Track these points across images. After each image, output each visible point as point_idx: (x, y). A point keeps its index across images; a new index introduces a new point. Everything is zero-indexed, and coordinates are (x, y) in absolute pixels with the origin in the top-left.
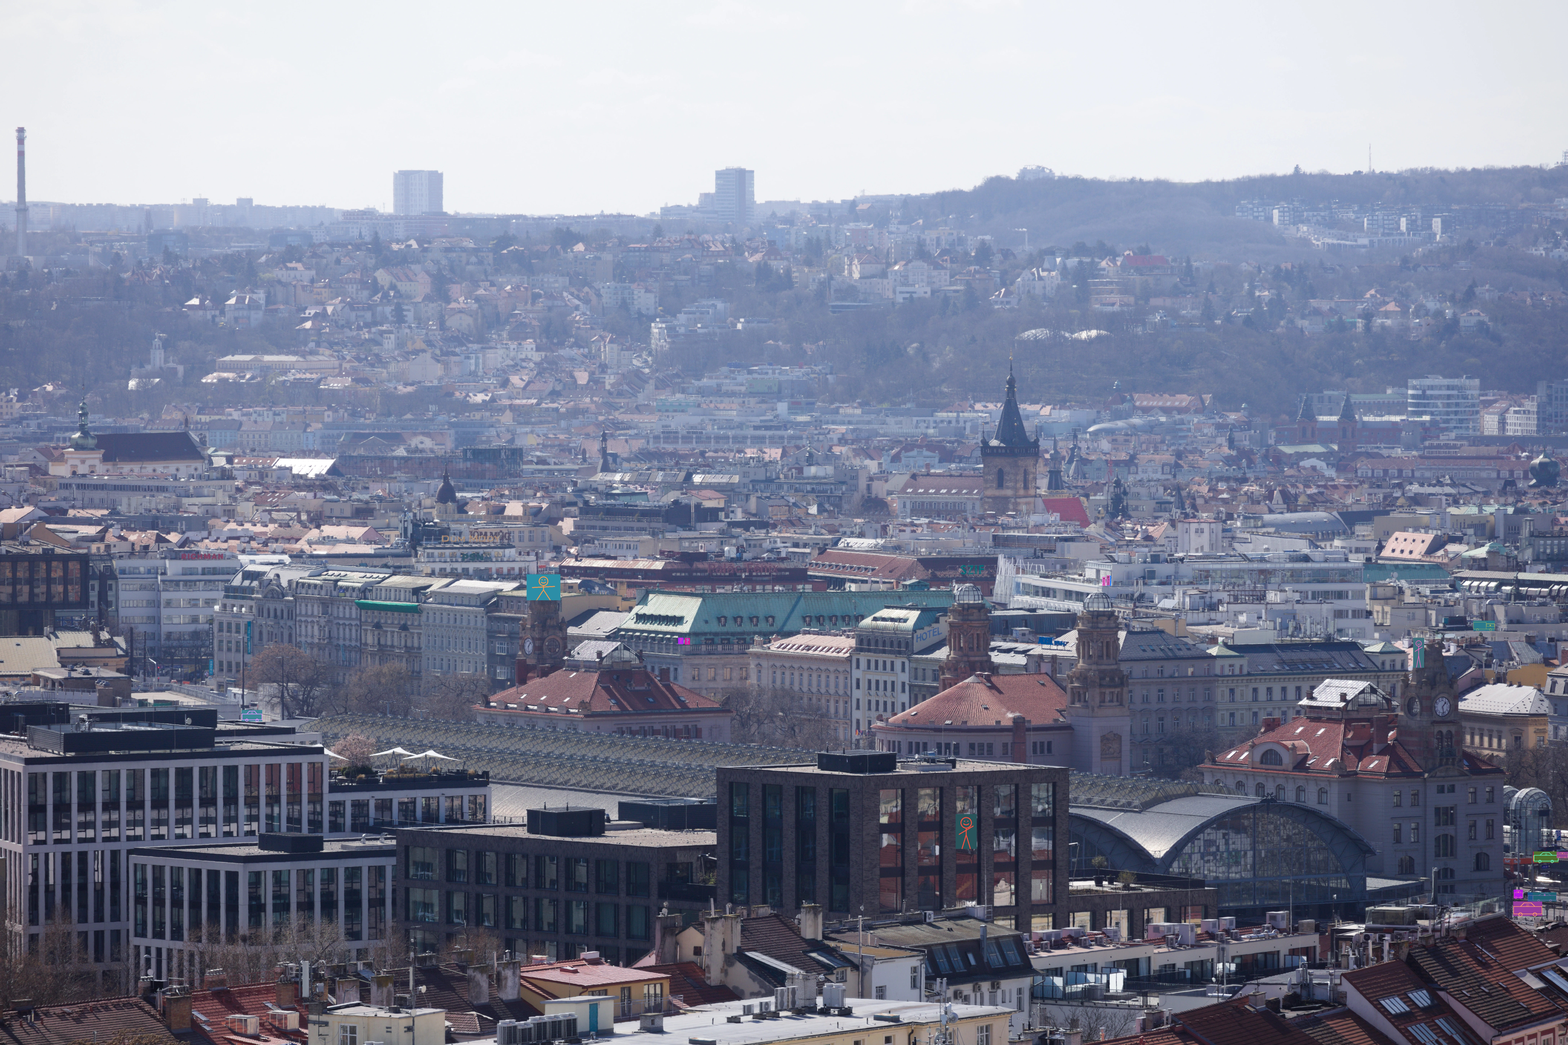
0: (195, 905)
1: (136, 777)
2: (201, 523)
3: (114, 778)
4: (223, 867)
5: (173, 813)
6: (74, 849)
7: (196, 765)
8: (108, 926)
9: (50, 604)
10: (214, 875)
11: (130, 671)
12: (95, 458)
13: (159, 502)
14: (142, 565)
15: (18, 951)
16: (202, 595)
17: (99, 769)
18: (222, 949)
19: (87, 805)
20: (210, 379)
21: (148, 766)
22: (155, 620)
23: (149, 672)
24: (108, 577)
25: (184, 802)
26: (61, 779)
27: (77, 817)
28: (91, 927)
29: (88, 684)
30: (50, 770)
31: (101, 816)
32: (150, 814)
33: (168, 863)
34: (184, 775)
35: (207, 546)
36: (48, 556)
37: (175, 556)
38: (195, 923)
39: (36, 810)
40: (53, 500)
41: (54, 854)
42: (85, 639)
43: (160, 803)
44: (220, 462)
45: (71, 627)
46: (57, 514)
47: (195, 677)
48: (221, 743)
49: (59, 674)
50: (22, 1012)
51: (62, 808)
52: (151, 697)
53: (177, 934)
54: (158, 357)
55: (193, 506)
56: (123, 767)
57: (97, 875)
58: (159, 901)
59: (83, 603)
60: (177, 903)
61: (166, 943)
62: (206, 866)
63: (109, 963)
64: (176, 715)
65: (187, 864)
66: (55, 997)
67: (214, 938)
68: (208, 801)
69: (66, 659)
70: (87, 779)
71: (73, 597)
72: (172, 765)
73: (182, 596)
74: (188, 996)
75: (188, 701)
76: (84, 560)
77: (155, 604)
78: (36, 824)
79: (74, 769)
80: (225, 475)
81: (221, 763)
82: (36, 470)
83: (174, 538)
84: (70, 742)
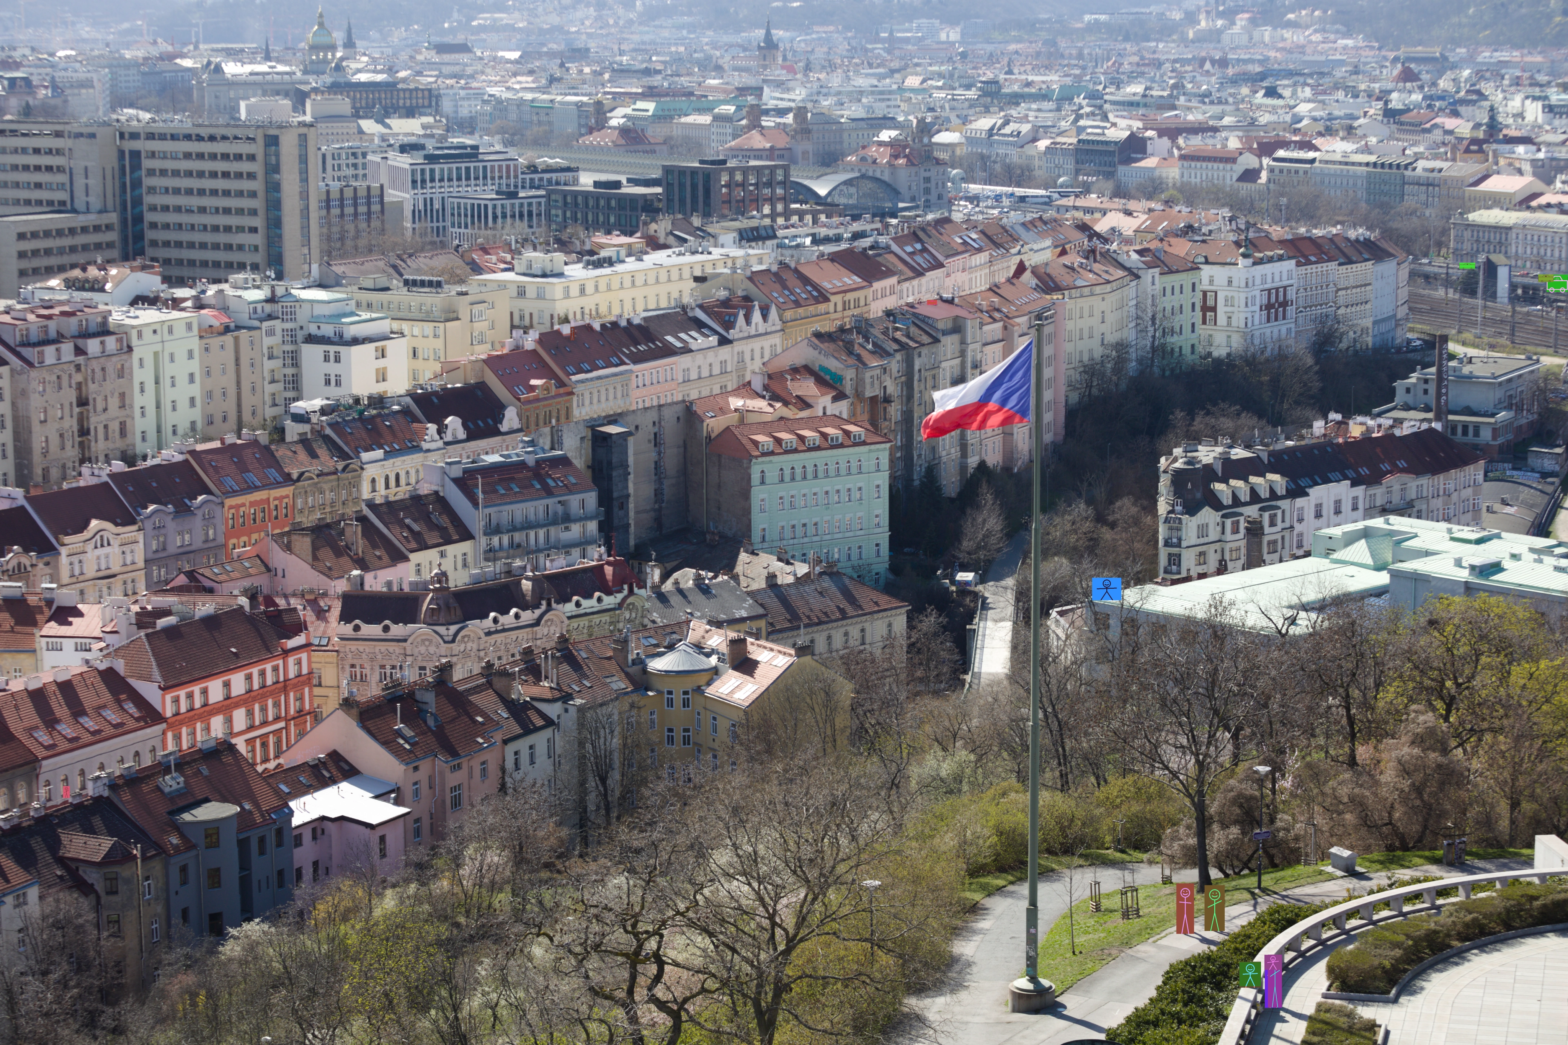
0: (473, 216)
1: (450, 170)
2: (472, 77)
3: (442, 170)
4: (482, 202)
5: (464, 182)
6: (428, 196)
7: (472, 165)
8: (441, 224)
9: (417, 107)
10: (479, 205)
11: (448, 131)
12: (433, 53)
13: (457, 69)
14: (451, 92)
15: (409, 233)
16: (473, 103)
17: (437, 167)
18: (483, 232)
19: (432, 180)
20: (474, 23)
21: (454, 166)
22: (456, 112)
23: (454, 131)
24: (438, 97)
25: (468, 178)
26: (423, 171)
27: (429, 185)
28: (435, 224)
29: (432, 136)
30: (419, 167)
31: (438, 184)
32: (455, 183)
33: (462, 201)
34: (468, 169)
35: (475, 85)
36: (417, 89)
37: (462, 88)
38: (473, 223)
39: (414, 182)
40: (418, 68)
41: (421, 199)
42: (430, 119)
43: (459, 179)
44: (479, 54)
45: (425, 115)
46: (419, 73)
47: (472, 133)
48: (481, 157)
49: (422, 132)
50: (410, 256)
51: (423, 181)
52: (455, 140)
53: (466, 227)
54: (455, 15)
55: (469, 70)
56: (446, 166)
57: (437, 206)
58: (459, 215)
59: (430, 106)
60: (466, 216)
61: (462, 230)
62: (476, 202)
63: (441, 238)
64: (465, 147)
65: (469, 201)
66: (422, 250)
67: (480, 228)
68: (477, 178)
69: (424, 127)
70: (432, 171)
71: (426, 103)
72: (463, 165)
73: (466, 103)
74: (471, 250)
75: (469, 141)
76: (430, 90)
77: (456, 106)
78: (414, 187)
79: (427, 167)
80: (481, 59)
81: (481, 165)
82: (412, 57)
83: (463, 82)
84: (426, 157)
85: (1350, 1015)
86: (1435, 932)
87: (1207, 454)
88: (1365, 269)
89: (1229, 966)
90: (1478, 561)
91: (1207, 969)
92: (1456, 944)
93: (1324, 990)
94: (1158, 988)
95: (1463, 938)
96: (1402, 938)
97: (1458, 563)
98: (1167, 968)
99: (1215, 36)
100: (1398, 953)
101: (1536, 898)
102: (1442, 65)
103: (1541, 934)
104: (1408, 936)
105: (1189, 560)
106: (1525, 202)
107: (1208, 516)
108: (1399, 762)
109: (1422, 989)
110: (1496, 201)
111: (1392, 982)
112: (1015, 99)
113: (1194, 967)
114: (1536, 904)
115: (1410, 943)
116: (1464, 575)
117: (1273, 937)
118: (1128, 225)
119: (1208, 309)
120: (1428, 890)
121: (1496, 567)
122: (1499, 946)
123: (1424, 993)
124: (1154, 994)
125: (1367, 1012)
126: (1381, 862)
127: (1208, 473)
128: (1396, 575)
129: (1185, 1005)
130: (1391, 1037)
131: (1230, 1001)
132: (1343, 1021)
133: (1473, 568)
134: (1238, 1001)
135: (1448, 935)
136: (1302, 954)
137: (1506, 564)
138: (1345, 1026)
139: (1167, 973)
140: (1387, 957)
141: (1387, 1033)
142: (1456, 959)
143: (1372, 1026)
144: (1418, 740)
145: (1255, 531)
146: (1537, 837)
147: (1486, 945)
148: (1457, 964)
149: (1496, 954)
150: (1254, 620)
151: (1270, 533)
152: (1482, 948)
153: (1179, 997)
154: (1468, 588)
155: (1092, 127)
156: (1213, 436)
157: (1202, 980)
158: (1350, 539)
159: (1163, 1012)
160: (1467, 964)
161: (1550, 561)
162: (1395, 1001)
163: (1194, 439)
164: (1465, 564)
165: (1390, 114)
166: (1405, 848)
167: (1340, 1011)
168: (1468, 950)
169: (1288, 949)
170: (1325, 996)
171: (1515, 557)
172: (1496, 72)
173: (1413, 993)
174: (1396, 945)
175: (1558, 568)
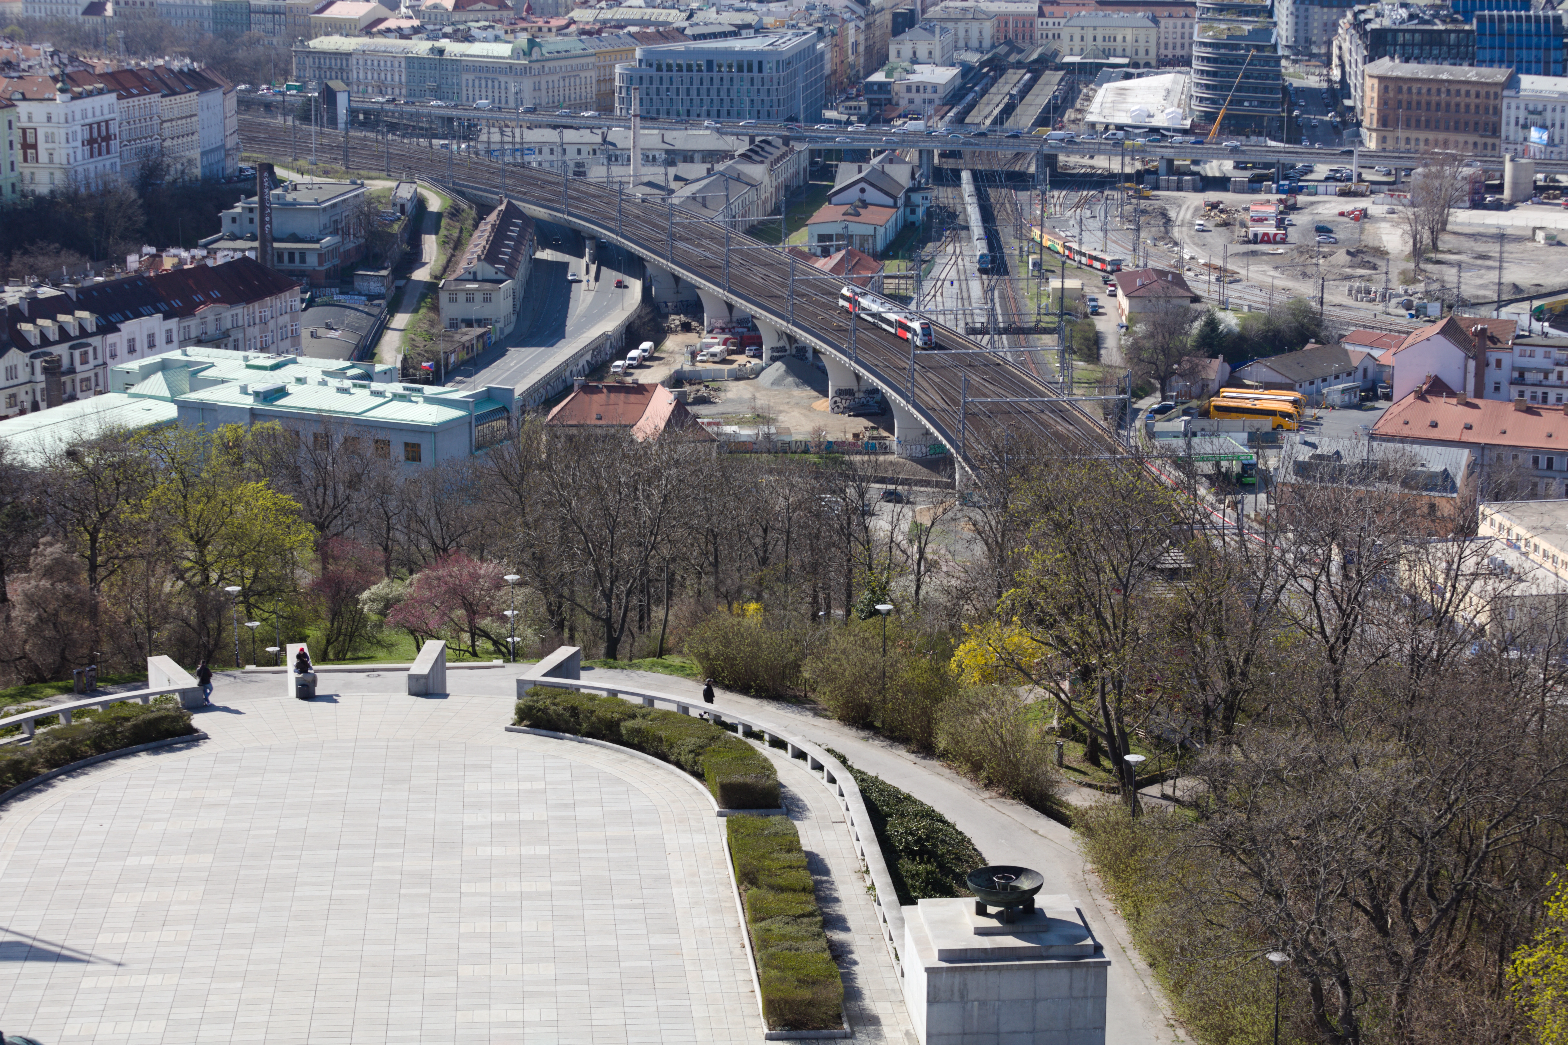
86: (18, 762)
87: (13, 295)
88: (189, 100)
90: (261, 387)
92: (45, 771)
95: (51, 763)
97: (244, 390)
101: (127, 719)
103: (134, 753)
106: (369, 28)
107: (16, 357)
110: (341, 27)
114: (129, 724)
116: (248, 402)
119: (28, 146)
120: (26, 720)
121: (281, 392)
122: (87, 769)
126: (12, 696)
127: (14, 314)
128: (183, 406)
133: (257, 394)
135: (33, 763)
137: (290, 389)
142: (41, 787)
144: (48, 572)
145: (53, 370)
146: (150, 659)
147: (74, 770)
148: (40, 791)
149: (83, 778)
151: (82, 371)
152: (70, 773)
154: (254, 414)
156: (20, 276)
160: (50, 790)
161: (334, 382)
164: (250, 391)
168: (55, 776)
171: (300, 381)
175: (341, 390)
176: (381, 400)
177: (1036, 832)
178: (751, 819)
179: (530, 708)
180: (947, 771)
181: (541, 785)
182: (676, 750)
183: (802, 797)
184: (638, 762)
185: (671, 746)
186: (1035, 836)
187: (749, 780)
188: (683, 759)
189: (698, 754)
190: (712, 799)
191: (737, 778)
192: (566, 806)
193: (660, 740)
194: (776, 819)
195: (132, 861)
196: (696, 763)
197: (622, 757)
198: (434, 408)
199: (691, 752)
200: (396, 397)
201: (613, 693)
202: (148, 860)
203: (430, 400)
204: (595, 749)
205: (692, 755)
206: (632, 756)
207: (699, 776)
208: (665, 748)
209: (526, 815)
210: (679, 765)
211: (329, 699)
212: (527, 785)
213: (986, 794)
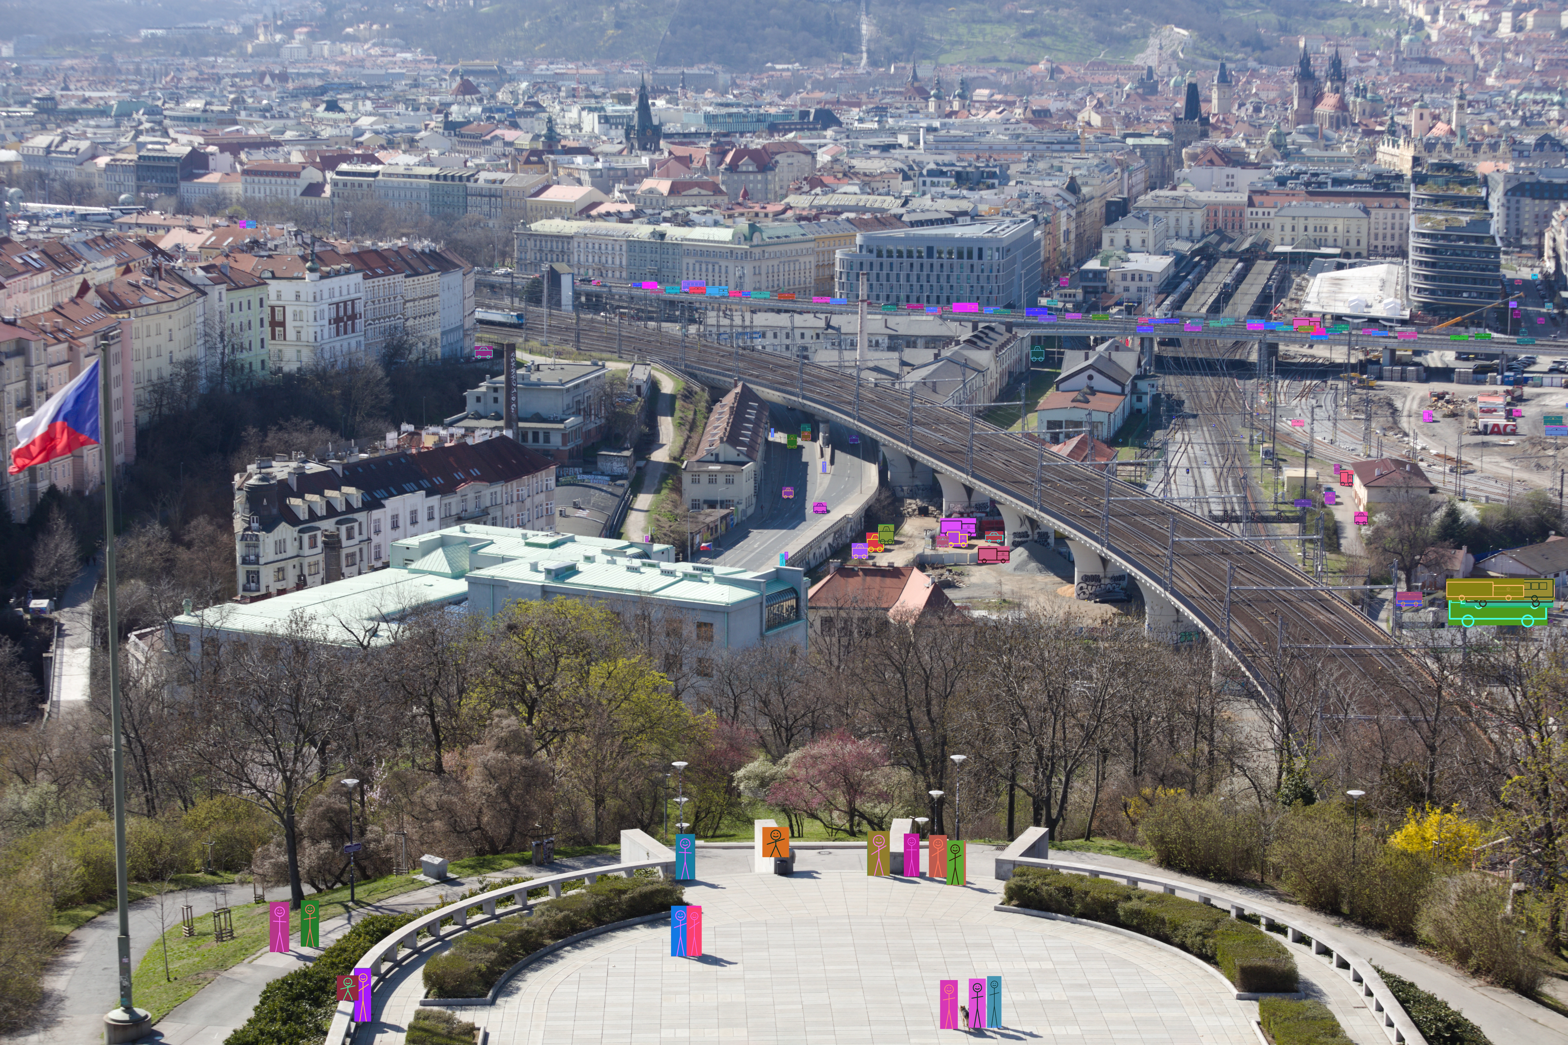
85: (449, 1020)
86: (528, 932)
87: (281, 470)
88: (431, 281)
89: (326, 981)
90: (553, 565)
91: (304, 986)
92: (549, 942)
93: (422, 998)
94: (256, 1009)
95: (555, 937)
96: (496, 940)
97: (534, 568)
98: (264, 988)
99: (274, 50)
100: (493, 955)
101: (624, 892)
102: (500, 77)
103: (631, 926)
104: (502, 938)
105: (267, 576)
106: (585, 211)
107: (285, 531)
108: (485, 766)
109: (518, 989)
110: (557, 210)
111: (489, 985)
112: (72, 116)
113: (291, 985)
114: (625, 897)
115: (504, 944)
116: (540, 579)
117: (368, 949)
118: (192, 242)
119: (277, 324)
120: (519, 891)
121: (571, 570)
122: (590, 941)
123: (521, 993)
124: (252, 1014)
125: (465, 1016)
126: (472, 867)
127: (283, 489)
128: (473, 582)
129: (284, 1023)
130: (490, 1039)
131: (329, 1016)
132: (442, 1028)
133: (548, 572)
134: (337, 1015)
135: (541, 934)
136: (398, 964)
137: (581, 566)
138: (444, 1032)
139: (265, 992)
140: (482, 960)
141: (486, 1035)
142: (549, 958)
143: (471, 1030)
144: (502, 744)
145: (332, 544)
146: (623, 832)
147: (578, 941)
148: (551, 962)
149: (588, 950)
150: (335, 634)
151: (348, 546)
152: (575, 944)
153: (278, 1016)
154: (545, 592)
155: (152, 143)
156: (287, 452)
157: (300, 997)
158: (427, 549)
159: (262, 1033)
160: (560, 962)
161: (622, 561)
162: (492, 1003)
163: (268, 455)
164: (541, 568)
165: (450, 126)
166: (495, 851)
167: (439, 1018)
168: (561, 947)
169: (384, 960)
170: (423, 1004)
171: (589, 559)
172: (552, 84)
173: (509, 994)
174: (491, 948)
175: (631, 569)
176: (671, 580)
177: (1535, 1021)
178: (1283, 1003)
179: (1021, 888)
180: (1429, 958)
181: (1049, 966)
182: (1181, 932)
183: (1314, 982)
184: (1139, 943)
185: (1176, 928)
186: (1535, 1025)
187: (1269, 963)
188: (1188, 942)
189: (1205, 937)
190: (1227, 983)
191: (1257, 962)
192: (1081, 986)
193: (1163, 921)
194: (1308, 1003)
195: (666, 1033)
196: (1204, 945)
197: (1121, 938)
198: (726, 588)
199: (1199, 934)
200: (687, 576)
201: (1095, 874)
202: (682, 1033)
203: (721, 580)
204: (1091, 929)
205: (1199, 938)
206: (1131, 938)
207: (1209, 959)
208: (1168, 930)
209: (1045, 995)
210: (1183, 947)
211: (808, 875)
212: (1035, 965)
213: (1475, 982)
